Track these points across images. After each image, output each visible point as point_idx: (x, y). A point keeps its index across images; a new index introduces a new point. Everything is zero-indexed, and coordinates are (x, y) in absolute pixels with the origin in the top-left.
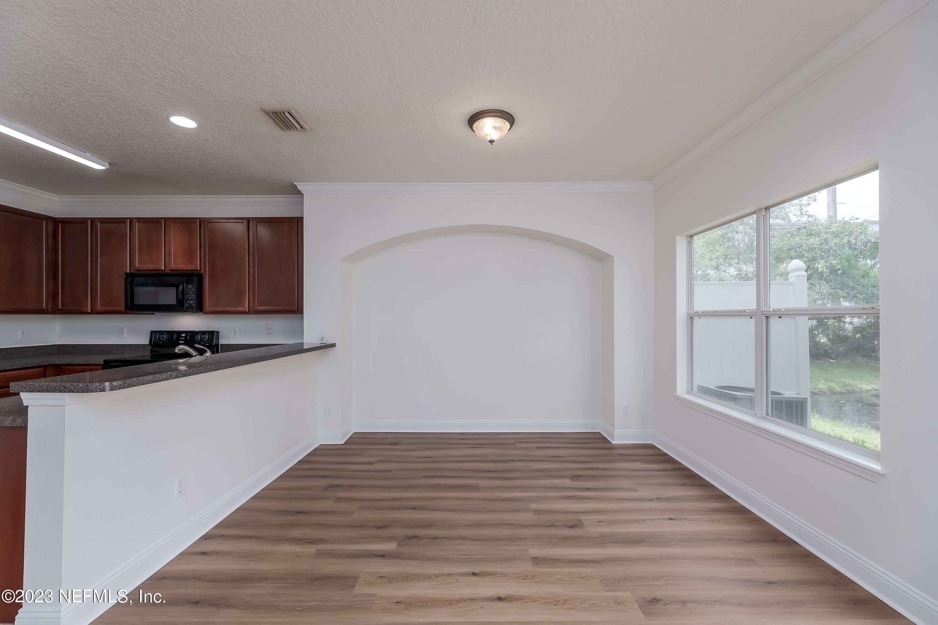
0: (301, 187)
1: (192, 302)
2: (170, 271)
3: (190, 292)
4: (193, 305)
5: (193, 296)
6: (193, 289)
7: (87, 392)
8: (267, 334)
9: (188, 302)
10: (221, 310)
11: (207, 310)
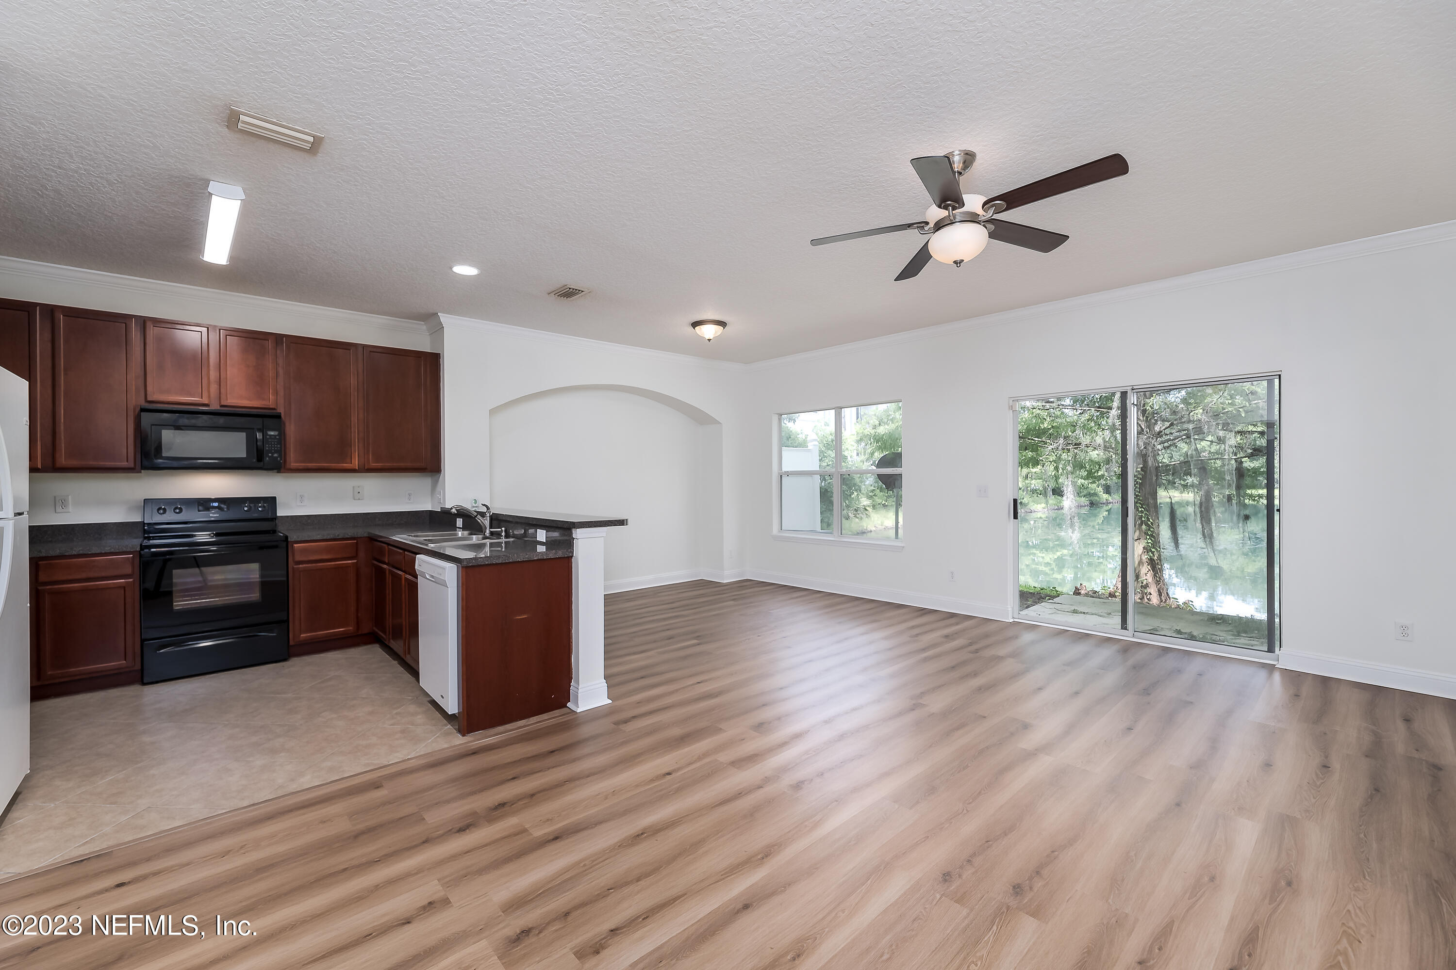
0: (444, 319)
1: (276, 455)
2: (219, 408)
3: (273, 440)
4: (279, 459)
5: (278, 446)
6: (268, 437)
8: (355, 500)
9: (270, 455)
10: (315, 468)
11: (292, 467)
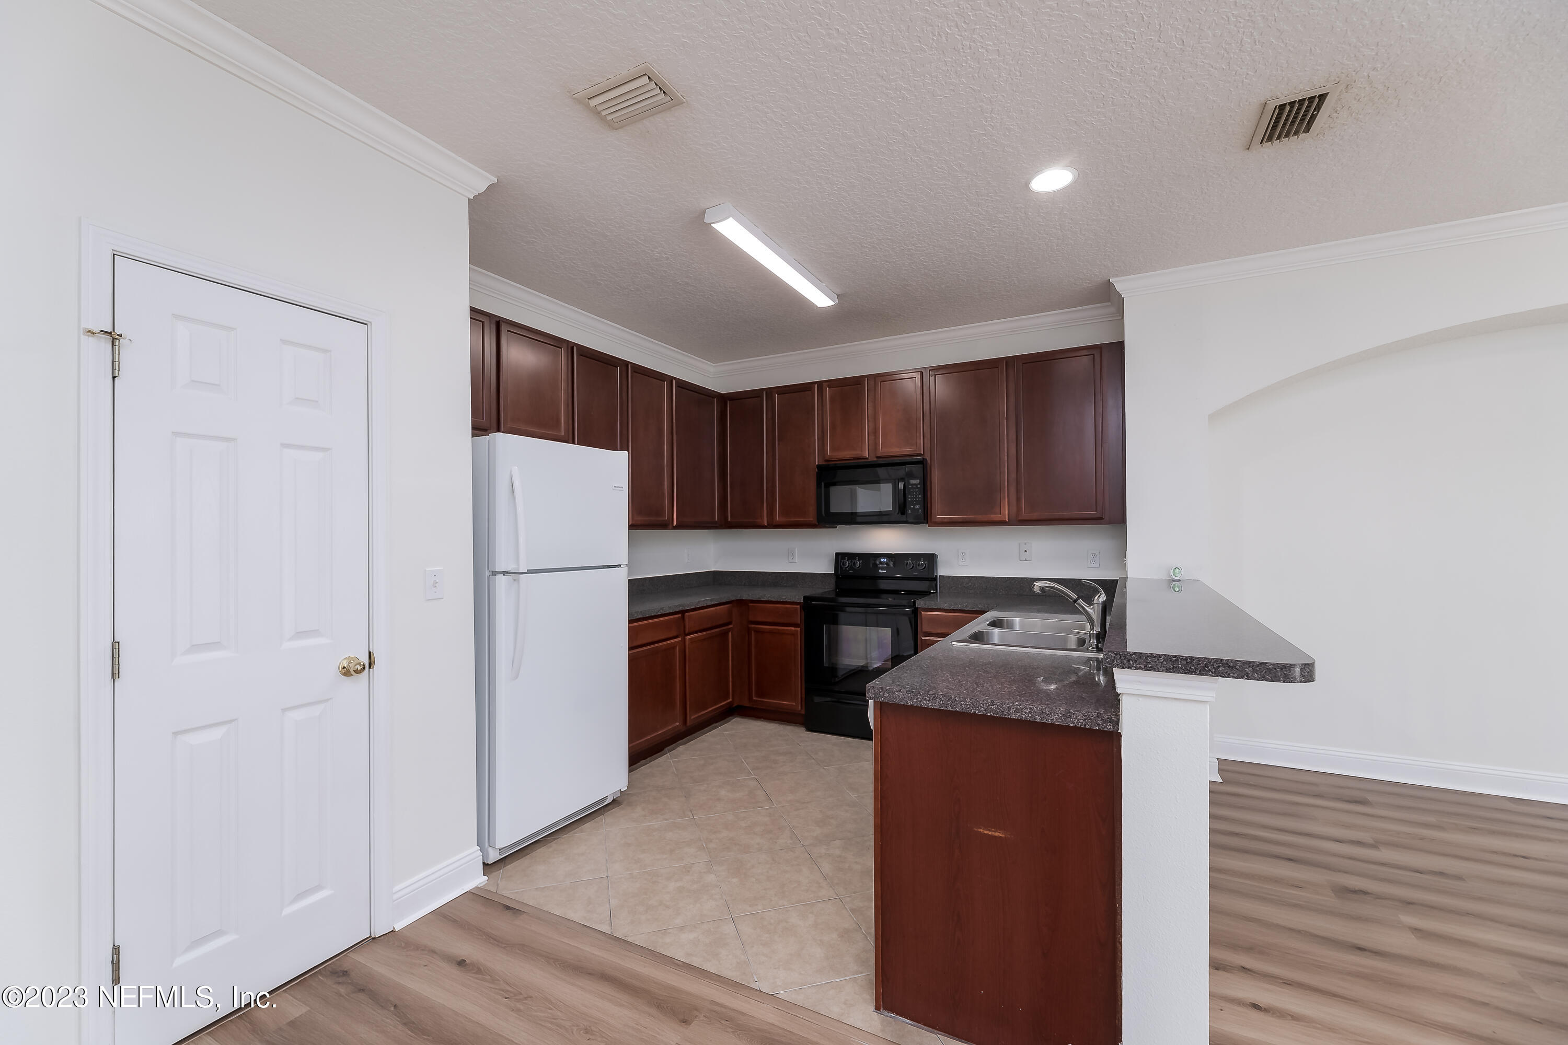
0: (1121, 285)
1: (917, 507)
2: (875, 459)
3: (916, 490)
5: (920, 496)
6: (910, 486)
7: (1284, 682)
8: (1021, 560)
9: (912, 507)
10: (960, 520)
11: (937, 520)
